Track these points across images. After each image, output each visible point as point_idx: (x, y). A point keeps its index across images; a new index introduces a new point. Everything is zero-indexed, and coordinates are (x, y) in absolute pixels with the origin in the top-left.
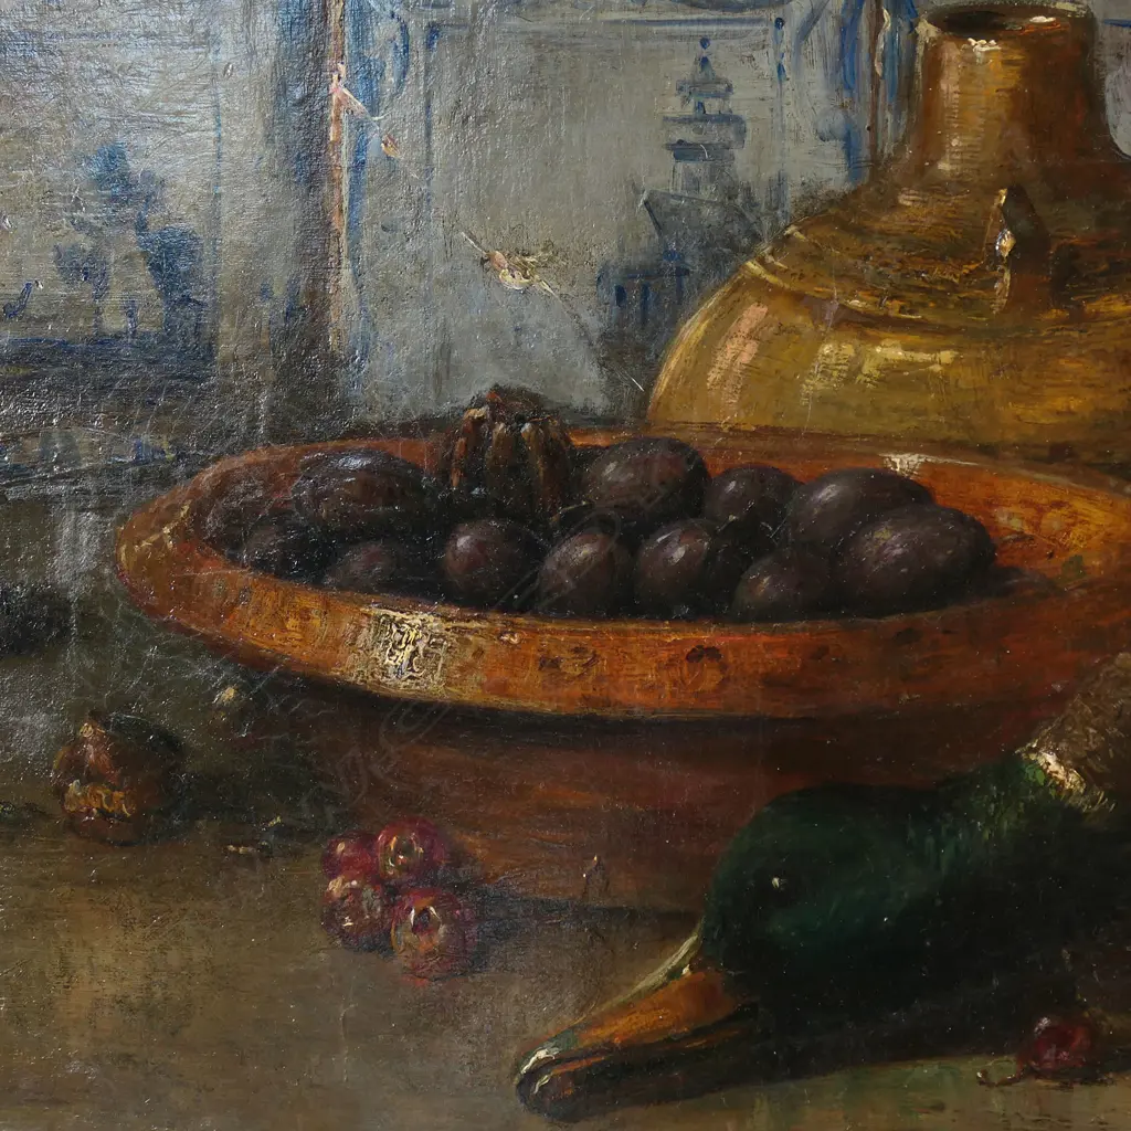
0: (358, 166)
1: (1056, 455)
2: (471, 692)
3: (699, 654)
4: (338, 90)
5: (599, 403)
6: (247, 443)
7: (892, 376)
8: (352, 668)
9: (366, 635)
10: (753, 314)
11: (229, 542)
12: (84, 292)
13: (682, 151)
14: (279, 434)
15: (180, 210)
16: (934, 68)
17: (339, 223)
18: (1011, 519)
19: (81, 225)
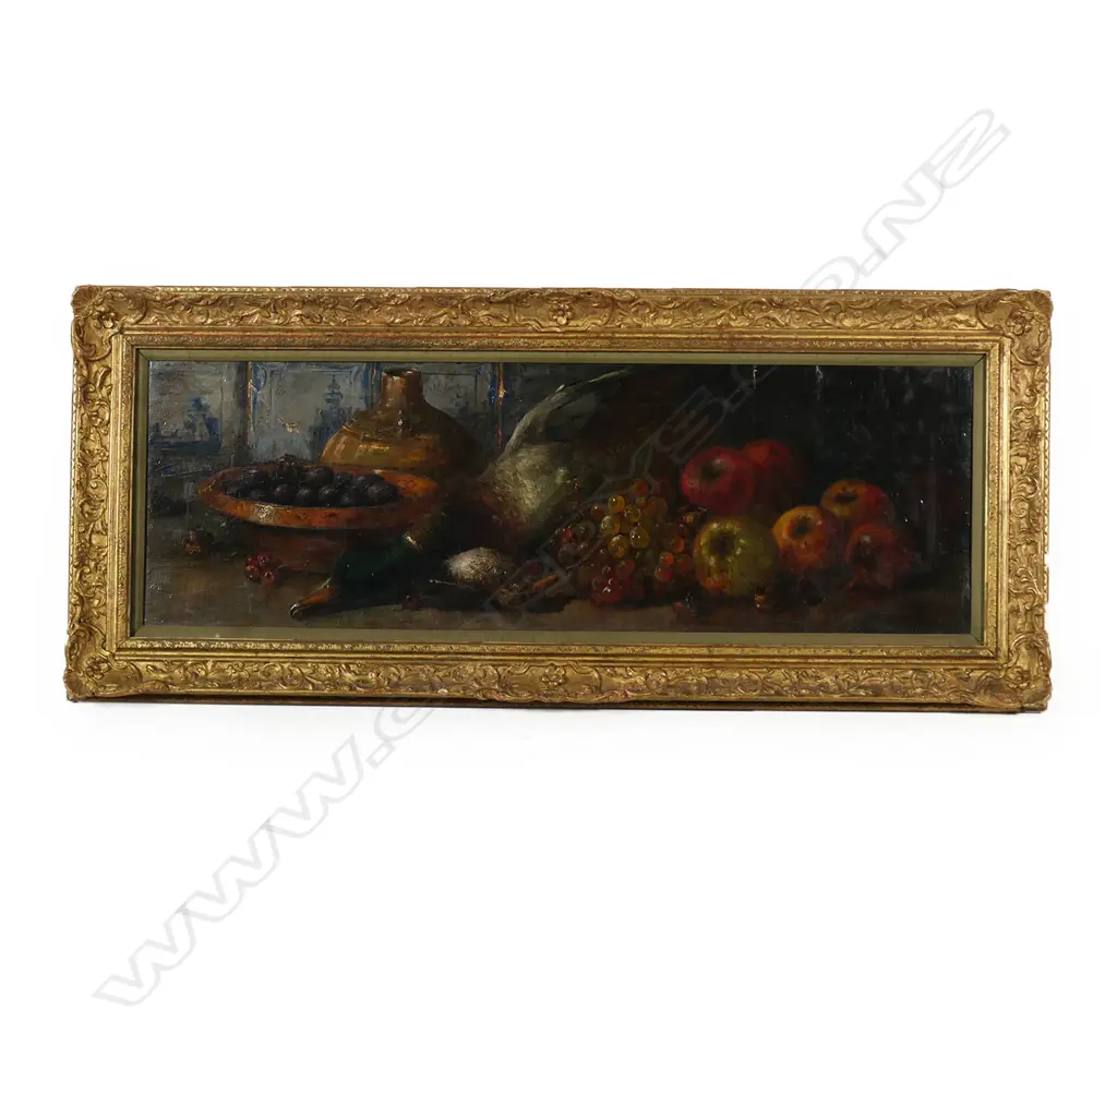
0: (255, 403)
1: (412, 470)
2: (280, 523)
3: (331, 515)
4: (250, 386)
5: (309, 458)
6: (228, 467)
7: (376, 452)
8: (252, 518)
9: (256, 510)
10: (344, 438)
11: (225, 490)
12: (190, 431)
13: (329, 401)
14: (235, 465)
15: (213, 412)
16: (385, 383)
17: (250, 416)
18: (401, 484)
19: (190, 416)
